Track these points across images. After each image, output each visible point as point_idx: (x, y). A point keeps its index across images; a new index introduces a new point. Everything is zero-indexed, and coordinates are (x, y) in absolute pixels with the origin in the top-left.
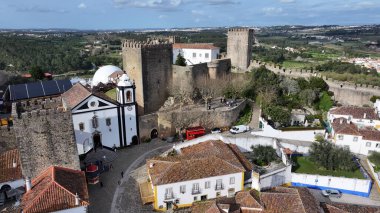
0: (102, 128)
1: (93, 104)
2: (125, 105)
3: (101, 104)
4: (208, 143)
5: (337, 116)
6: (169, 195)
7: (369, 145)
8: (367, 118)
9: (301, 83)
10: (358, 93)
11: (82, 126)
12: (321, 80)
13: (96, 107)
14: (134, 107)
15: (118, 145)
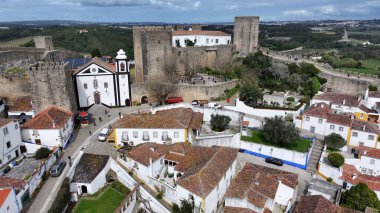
0: (101, 89)
1: (94, 70)
2: (119, 73)
3: (100, 71)
4: (178, 109)
5: (319, 101)
6: (125, 138)
7: (332, 127)
8: (347, 105)
9: (292, 68)
10: (353, 81)
11: (86, 86)
12: (311, 67)
13: (97, 73)
14: (126, 76)
15: (114, 104)
